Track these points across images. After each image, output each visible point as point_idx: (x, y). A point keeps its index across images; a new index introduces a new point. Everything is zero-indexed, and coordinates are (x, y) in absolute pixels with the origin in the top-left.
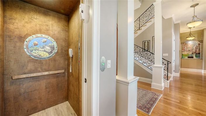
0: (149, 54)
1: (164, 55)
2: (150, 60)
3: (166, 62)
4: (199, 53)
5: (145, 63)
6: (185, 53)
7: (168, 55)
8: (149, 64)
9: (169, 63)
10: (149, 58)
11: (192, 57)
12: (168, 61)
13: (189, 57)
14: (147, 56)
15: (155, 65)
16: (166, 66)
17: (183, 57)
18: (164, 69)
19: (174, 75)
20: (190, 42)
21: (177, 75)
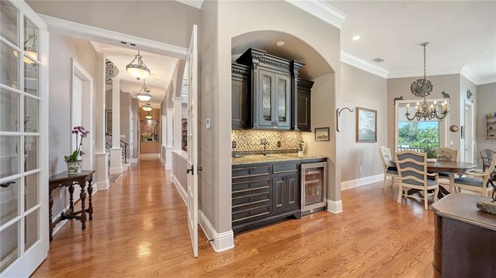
1: (121, 136)
3: (124, 145)
4: (157, 135)
6: (145, 134)
7: (126, 137)
11: (151, 140)
12: (126, 144)
13: (148, 140)
15: (113, 148)
16: (123, 149)
18: (122, 153)
19: (133, 161)
20: (150, 121)
21: (136, 160)
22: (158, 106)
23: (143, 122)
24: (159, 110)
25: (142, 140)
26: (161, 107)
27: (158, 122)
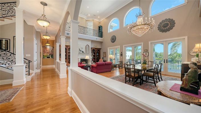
0: (9, 54)
1: (27, 55)
2: (10, 60)
3: (27, 62)
4: (53, 55)
5: (3, 64)
6: (45, 54)
7: (30, 56)
8: (9, 64)
9: (30, 62)
10: (9, 59)
11: (49, 57)
12: (29, 61)
13: (47, 57)
14: (6, 56)
15: (16, 65)
16: (27, 64)
17: (44, 58)
18: (26, 67)
19: (35, 71)
20: (48, 47)
21: (39, 71)
22: (53, 38)
23: (44, 47)
24: (54, 40)
25: (43, 58)
26: (55, 39)
27: (53, 47)
